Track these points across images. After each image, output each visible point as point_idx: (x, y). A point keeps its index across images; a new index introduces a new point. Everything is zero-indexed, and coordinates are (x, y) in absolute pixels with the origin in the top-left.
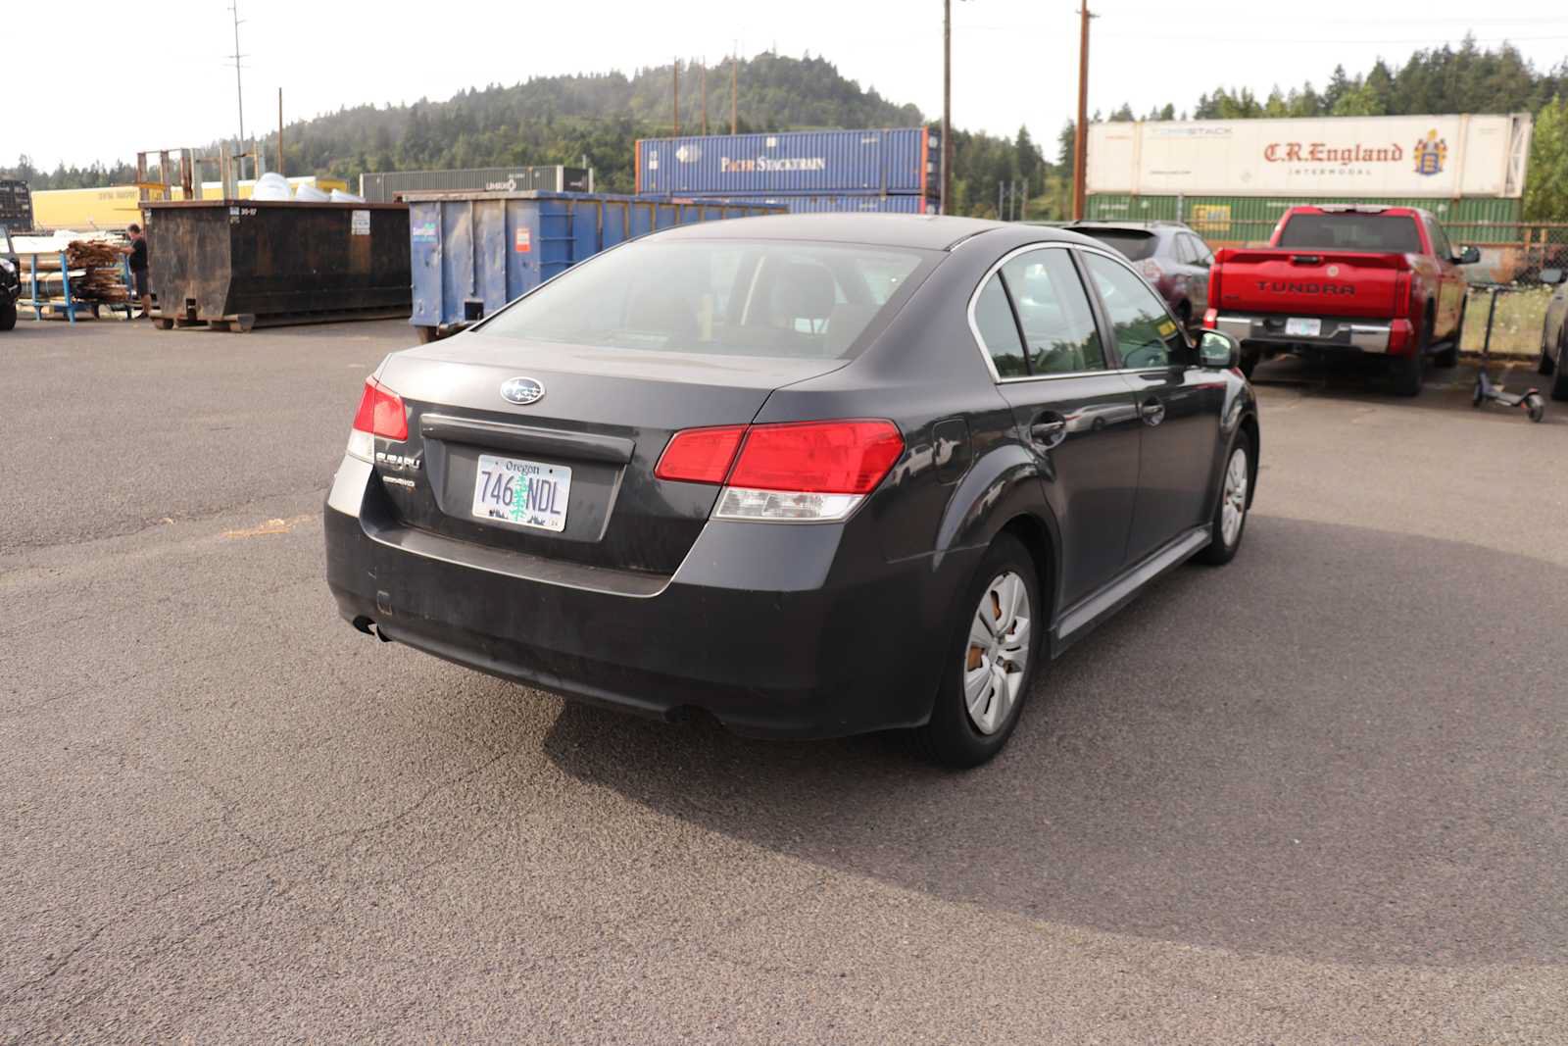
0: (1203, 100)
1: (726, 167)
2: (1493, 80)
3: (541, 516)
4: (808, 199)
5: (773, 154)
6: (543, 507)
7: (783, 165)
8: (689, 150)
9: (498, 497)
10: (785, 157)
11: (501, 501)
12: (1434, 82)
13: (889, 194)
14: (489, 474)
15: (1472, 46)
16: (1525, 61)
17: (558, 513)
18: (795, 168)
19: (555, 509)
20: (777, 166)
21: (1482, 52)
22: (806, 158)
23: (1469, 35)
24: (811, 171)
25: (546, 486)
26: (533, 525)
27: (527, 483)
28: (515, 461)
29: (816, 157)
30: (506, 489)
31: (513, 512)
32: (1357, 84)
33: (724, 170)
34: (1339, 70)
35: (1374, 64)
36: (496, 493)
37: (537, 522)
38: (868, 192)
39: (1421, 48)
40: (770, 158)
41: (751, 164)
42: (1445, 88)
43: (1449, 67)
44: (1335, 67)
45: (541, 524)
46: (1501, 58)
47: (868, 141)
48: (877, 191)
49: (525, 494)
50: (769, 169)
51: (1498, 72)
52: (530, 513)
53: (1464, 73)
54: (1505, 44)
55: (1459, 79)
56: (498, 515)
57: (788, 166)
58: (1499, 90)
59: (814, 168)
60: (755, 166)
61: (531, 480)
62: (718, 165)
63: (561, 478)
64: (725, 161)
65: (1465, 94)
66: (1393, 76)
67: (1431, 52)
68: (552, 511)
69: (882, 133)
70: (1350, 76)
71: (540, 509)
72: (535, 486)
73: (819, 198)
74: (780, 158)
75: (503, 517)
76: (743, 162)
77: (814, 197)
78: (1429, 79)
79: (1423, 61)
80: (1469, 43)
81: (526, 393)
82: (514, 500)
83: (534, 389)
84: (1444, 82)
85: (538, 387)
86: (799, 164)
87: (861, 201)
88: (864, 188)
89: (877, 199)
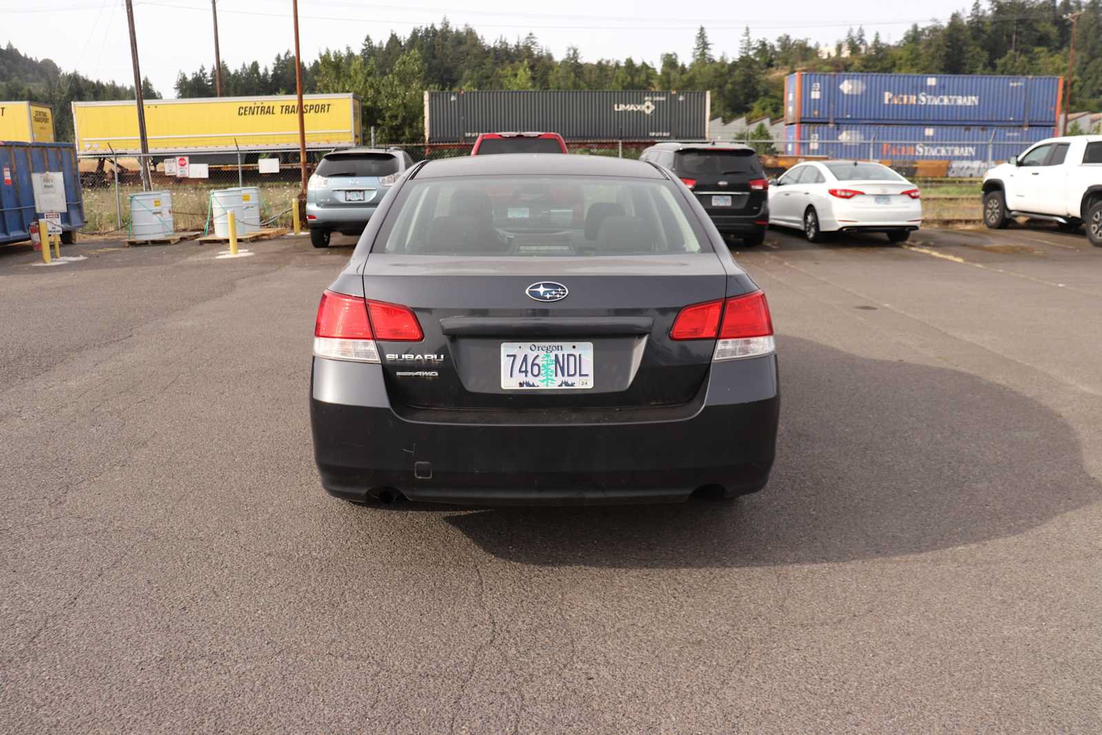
0: (278, 58)
1: (889, 100)
2: (462, 48)
3: (570, 380)
4: (963, 128)
5: (932, 91)
6: (572, 372)
7: (942, 100)
8: (853, 84)
9: (526, 372)
10: (944, 95)
11: (529, 374)
12: (428, 48)
13: (1030, 126)
14: (515, 356)
15: (448, 26)
16: (479, 37)
17: (587, 375)
18: (953, 103)
19: (583, 373)
20: (936, 102)
21: (454, 30)
22: (962, 96)
23: (445, 19)
24: (966, 106)
25: (572, 359)
26: (564, 387)
27: (554, 358)
28: (537, 344)
29: (971, 95)
30: (533, 364)
31: (543, 381)
32: (380, 49)
33: (886, 102)
34: (368, 39)
35: (390, 36)
36: (523, 369)
37: (567, 384)
38: (1013, 124)
39: (418, 26)
40: (930, 94)
41: (913, 99)
42: (436, 52)
43: (436, 39)
44: (365, 37)
45: (572, 385)
46: (465, 34)
47: (1015, 84)
48: (1020, 124)
49: (553, 367)
50: (929, 103)
51: (466, 43)
52: (560, 379)
53: (446, 43)
54: (466, 25)
55: (443, 46)
56: (528, 384)
57: (946, 101)
58: (468, 55)
59: (969, 104)
60: (917, 100)
61: (556, 356)
62: (881, 97)
63: (586, 351)
64: (887, 95)
65: (448, 56)
66: (403, 44)
67: (423, 29)
68: (580, 375)
69: (1027, 78)
70: (376, 43)
71: (569, 375)
72: (561, 359)
73: (972, 128)
74: (939, 95)
75: (533, 385)
76: (905, 97)
77: (968, 127)
78: (425, 46)
79: (420, 34)
80: (446, 25)
81: (554, 293)
82: (542, 372)
83: (560, 290)
84: (434, 48)
85: (562, 288)
86: (955, 100)
87: (1007, 131)
88: (1010, 121)
89: (1020, 129)
